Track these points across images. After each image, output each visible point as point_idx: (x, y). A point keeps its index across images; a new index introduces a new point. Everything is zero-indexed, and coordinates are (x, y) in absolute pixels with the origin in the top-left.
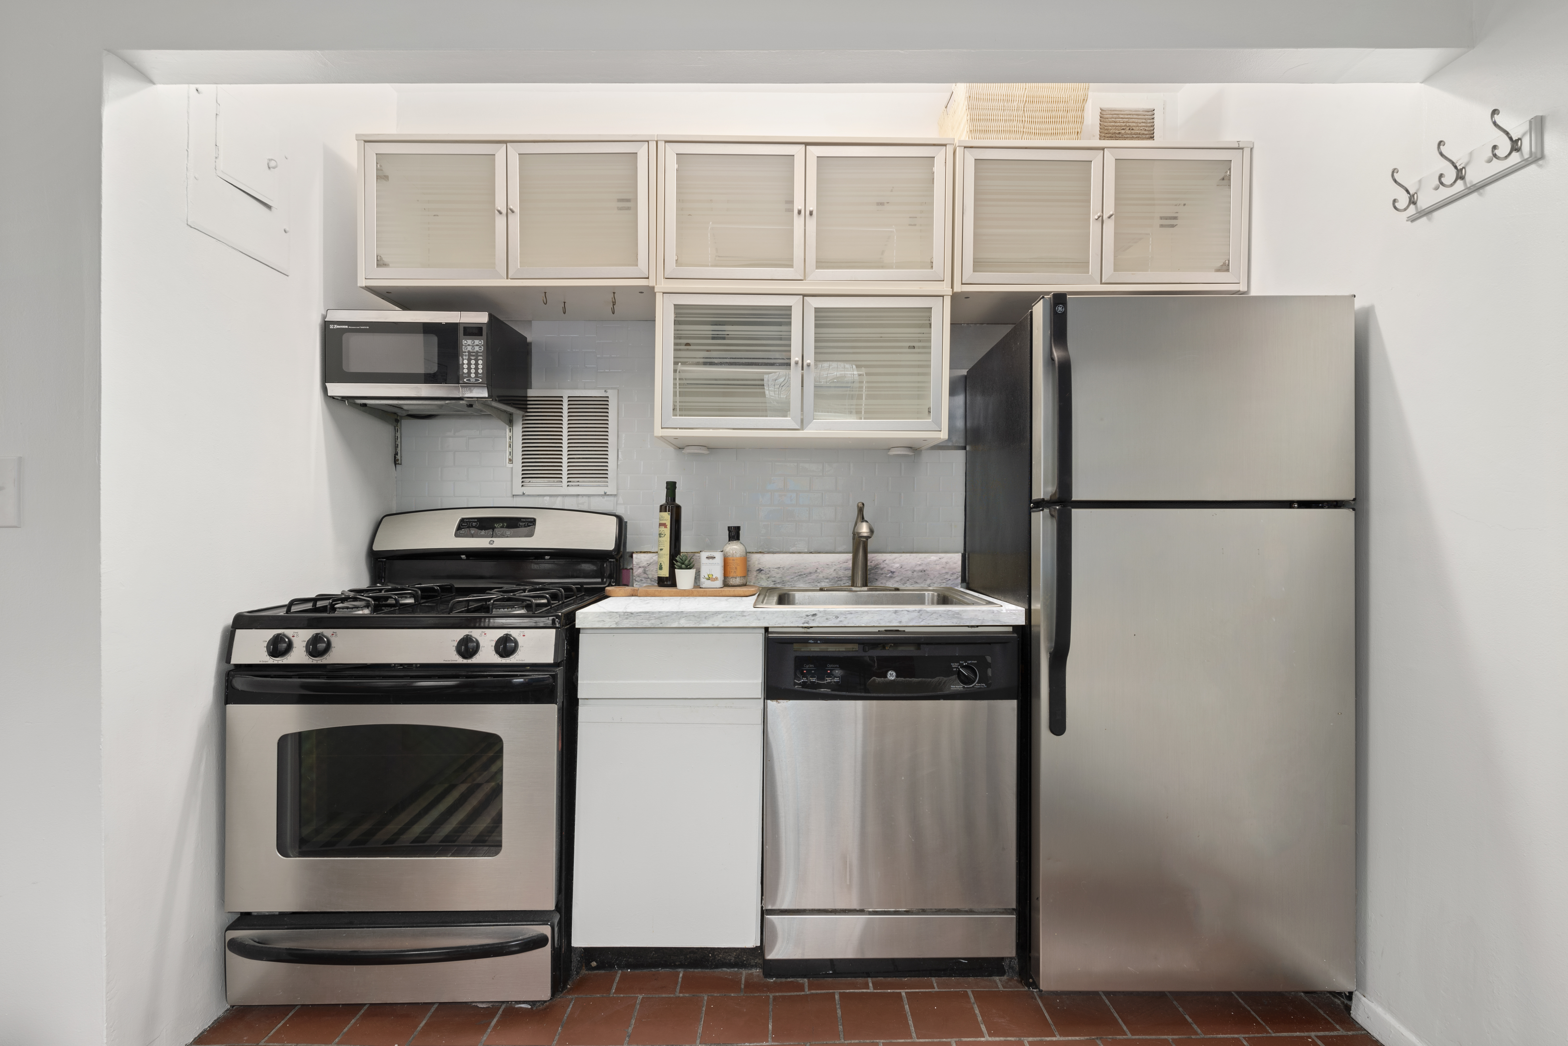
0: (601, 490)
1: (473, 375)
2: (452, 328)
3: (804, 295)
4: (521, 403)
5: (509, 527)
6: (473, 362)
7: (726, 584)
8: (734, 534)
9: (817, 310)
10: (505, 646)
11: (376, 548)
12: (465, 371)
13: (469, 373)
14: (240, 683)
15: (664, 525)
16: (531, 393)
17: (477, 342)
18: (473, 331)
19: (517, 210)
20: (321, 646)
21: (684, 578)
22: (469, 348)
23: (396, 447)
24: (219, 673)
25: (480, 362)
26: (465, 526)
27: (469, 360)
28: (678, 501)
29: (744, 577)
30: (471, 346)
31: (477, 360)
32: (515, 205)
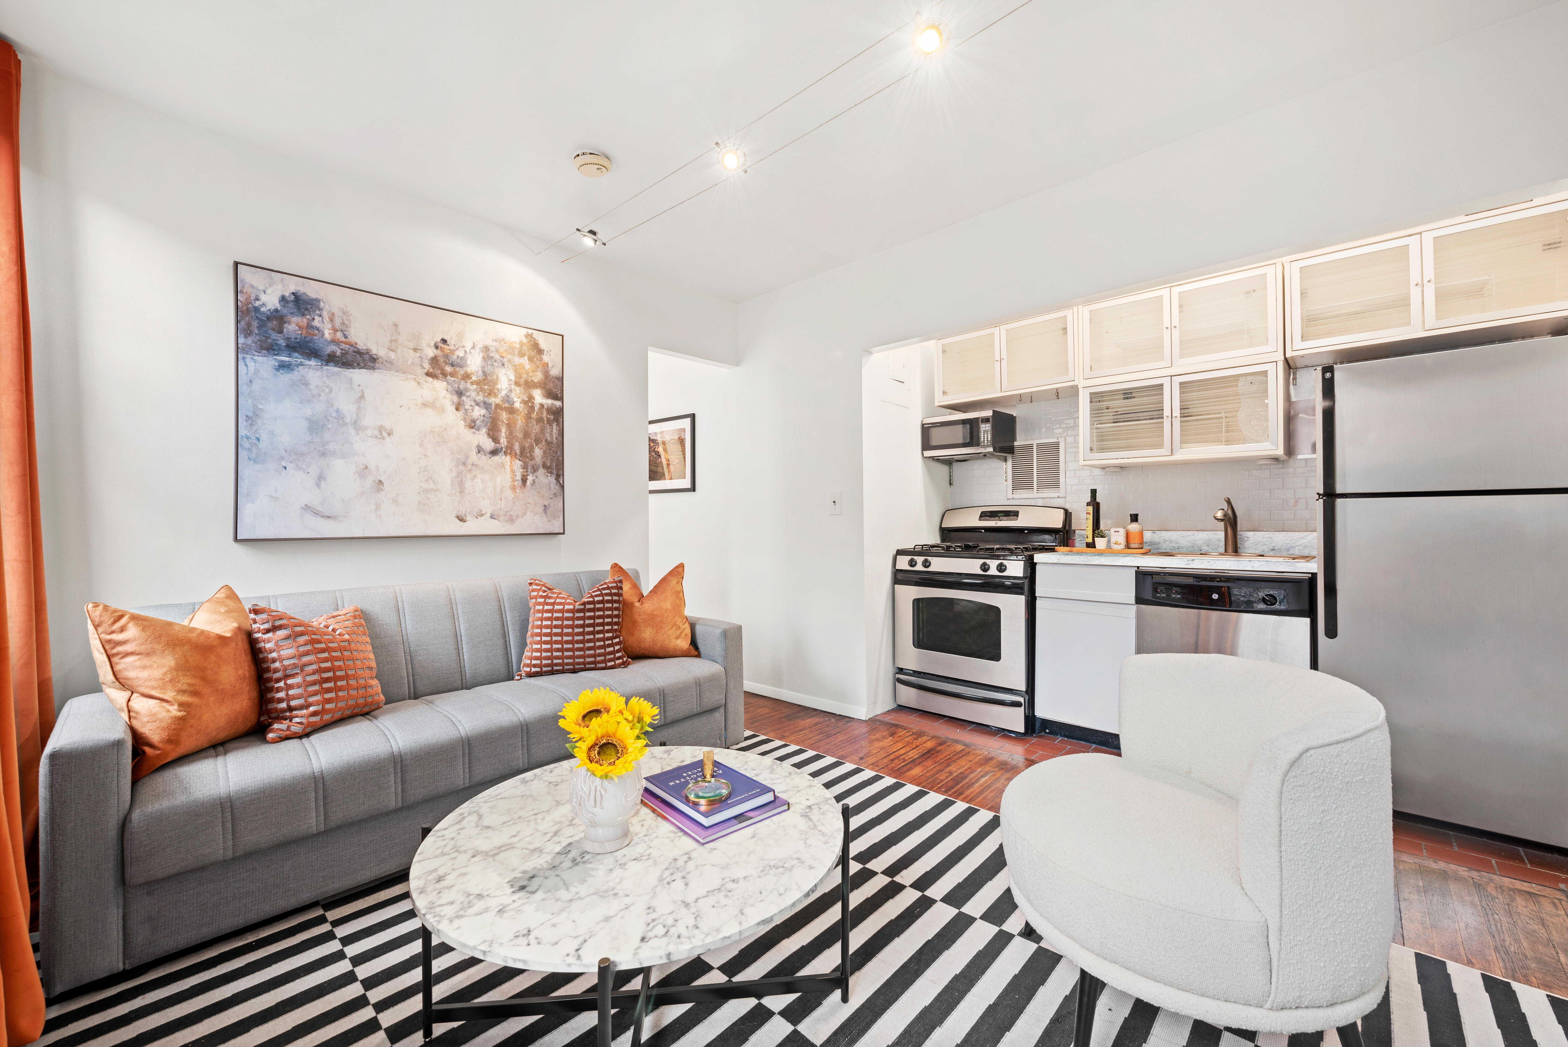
0: (1056, 495)
1: (986, 442)
2: (976, 420)
3: (1171, 376)
4: (1010, 450)
5: (1005, 516)
6: (986, 435)
7: (1128, 546)
8: (1134, 518)
9: (1181, 383)
10: (1001, 568)
11: (943, 526)
12: (982, 440)
13: (984, 440)
14: (900, 576)
15: (1089, 513)
16: (1016, 444)
17: (987, 425)
18: (986, 420)
19: (1005, 358)
20: (928, 564)
21: (1100, 543)
22: (984, 429)
23: (951, 476)
24: (892, 572)
25: (989, 435)
26: (984, 515)
27: (984, 434)
28: (1098, 500)
29: (1141, 544)
30: (985, 428)
31: (987, 434)
32: (1004, 356)
